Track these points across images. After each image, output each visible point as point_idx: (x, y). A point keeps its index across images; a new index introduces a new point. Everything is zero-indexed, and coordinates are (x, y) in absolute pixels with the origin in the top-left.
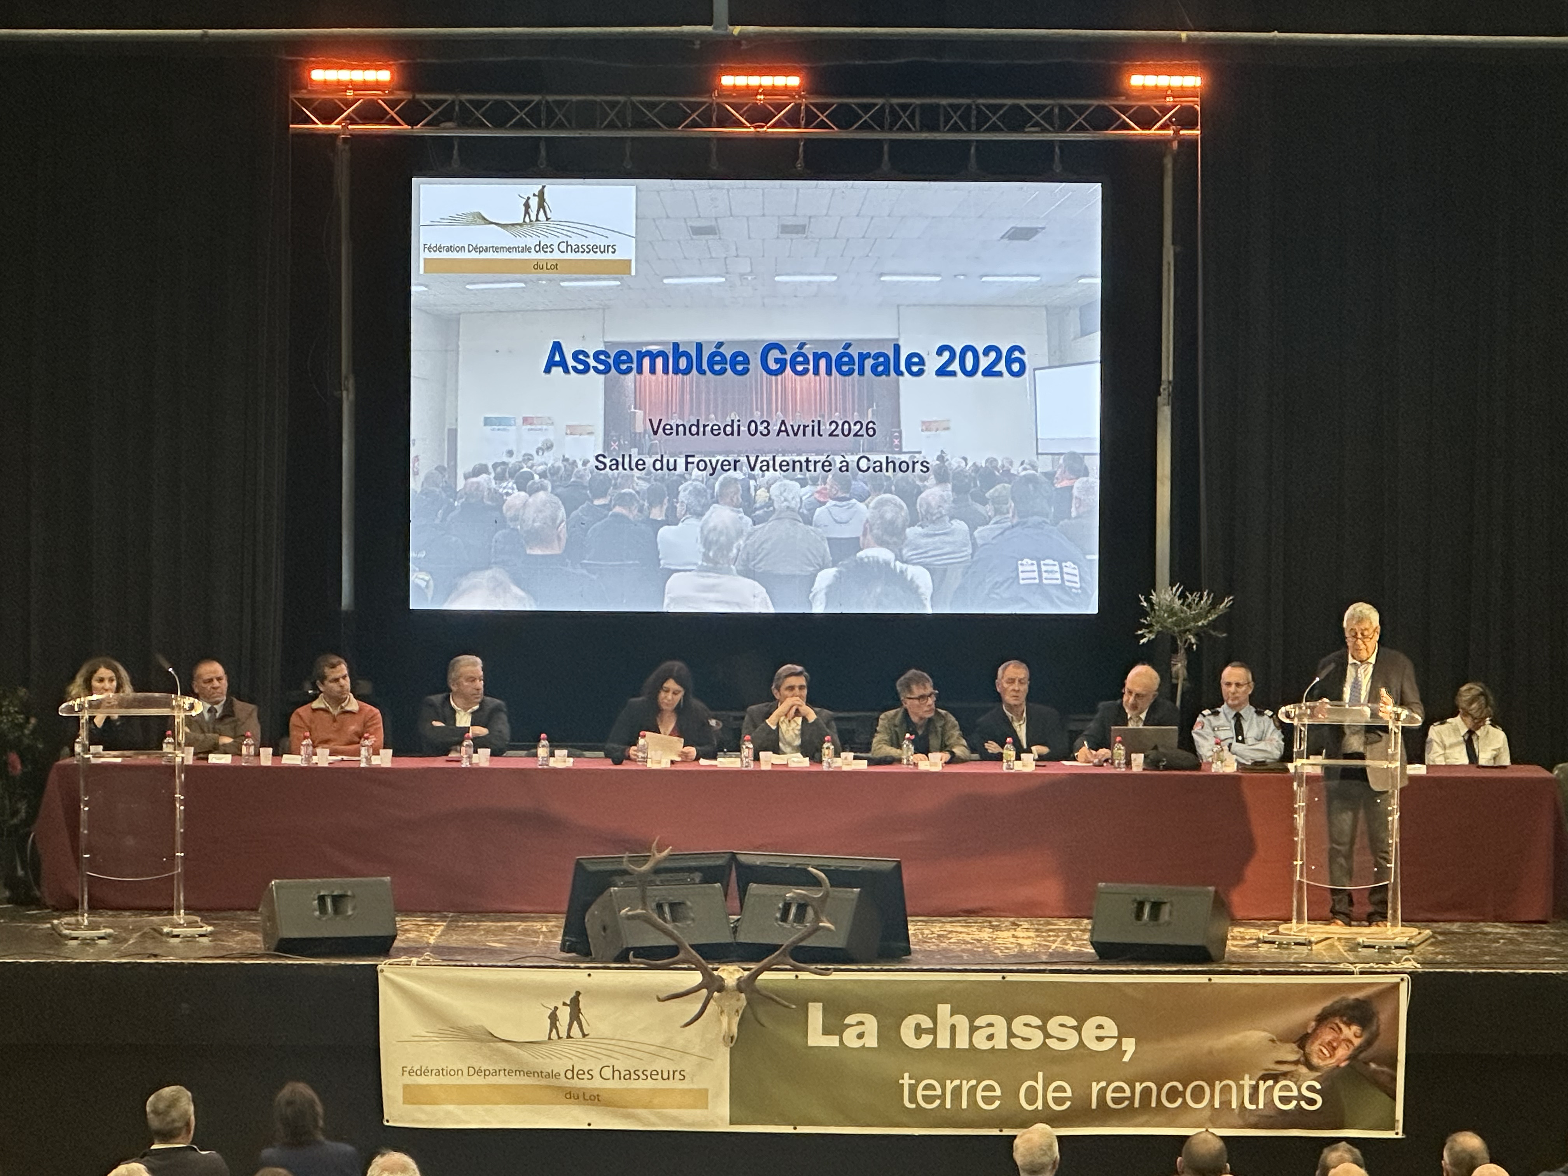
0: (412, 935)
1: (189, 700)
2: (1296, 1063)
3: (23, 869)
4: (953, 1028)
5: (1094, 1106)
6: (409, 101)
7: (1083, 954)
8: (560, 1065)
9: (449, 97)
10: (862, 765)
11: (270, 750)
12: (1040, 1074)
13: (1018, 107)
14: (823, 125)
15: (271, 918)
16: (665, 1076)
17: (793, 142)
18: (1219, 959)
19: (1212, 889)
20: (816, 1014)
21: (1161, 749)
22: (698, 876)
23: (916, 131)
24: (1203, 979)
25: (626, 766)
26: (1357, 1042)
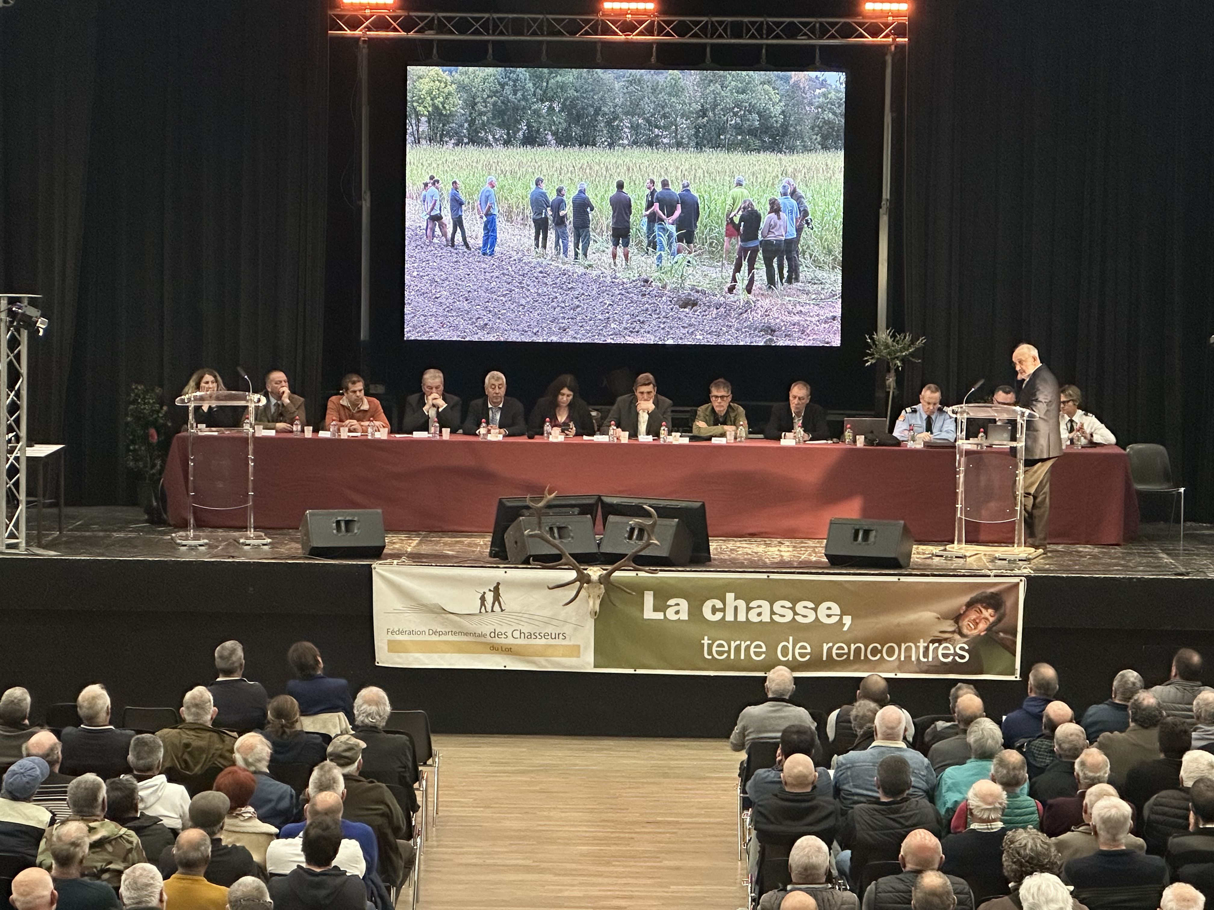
0: (397, 546)
1: (256, 397)
2: (953, 632)
3: (157, 501)
4: (736, 608)
5: (824, 659)
6: (406, 16)
7: (821, 562)
8: (486, 629)
9: (431, 15)
10: (686, 441)
11: (311, 428)
12: (791, 638)
13: (793, 23)
14: (668, 34)
15: (307, 534)
16: (553, 637)
17: (650, 45)
18: (907, 566)
19: (902, 522)
20: (649, 598)
21: (875, 433)
22: (576, 510)
23: (728, 38)
24: (895, 579)
25: (538, 440)
26: (992, 619)
